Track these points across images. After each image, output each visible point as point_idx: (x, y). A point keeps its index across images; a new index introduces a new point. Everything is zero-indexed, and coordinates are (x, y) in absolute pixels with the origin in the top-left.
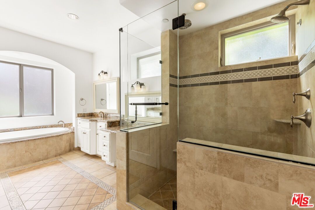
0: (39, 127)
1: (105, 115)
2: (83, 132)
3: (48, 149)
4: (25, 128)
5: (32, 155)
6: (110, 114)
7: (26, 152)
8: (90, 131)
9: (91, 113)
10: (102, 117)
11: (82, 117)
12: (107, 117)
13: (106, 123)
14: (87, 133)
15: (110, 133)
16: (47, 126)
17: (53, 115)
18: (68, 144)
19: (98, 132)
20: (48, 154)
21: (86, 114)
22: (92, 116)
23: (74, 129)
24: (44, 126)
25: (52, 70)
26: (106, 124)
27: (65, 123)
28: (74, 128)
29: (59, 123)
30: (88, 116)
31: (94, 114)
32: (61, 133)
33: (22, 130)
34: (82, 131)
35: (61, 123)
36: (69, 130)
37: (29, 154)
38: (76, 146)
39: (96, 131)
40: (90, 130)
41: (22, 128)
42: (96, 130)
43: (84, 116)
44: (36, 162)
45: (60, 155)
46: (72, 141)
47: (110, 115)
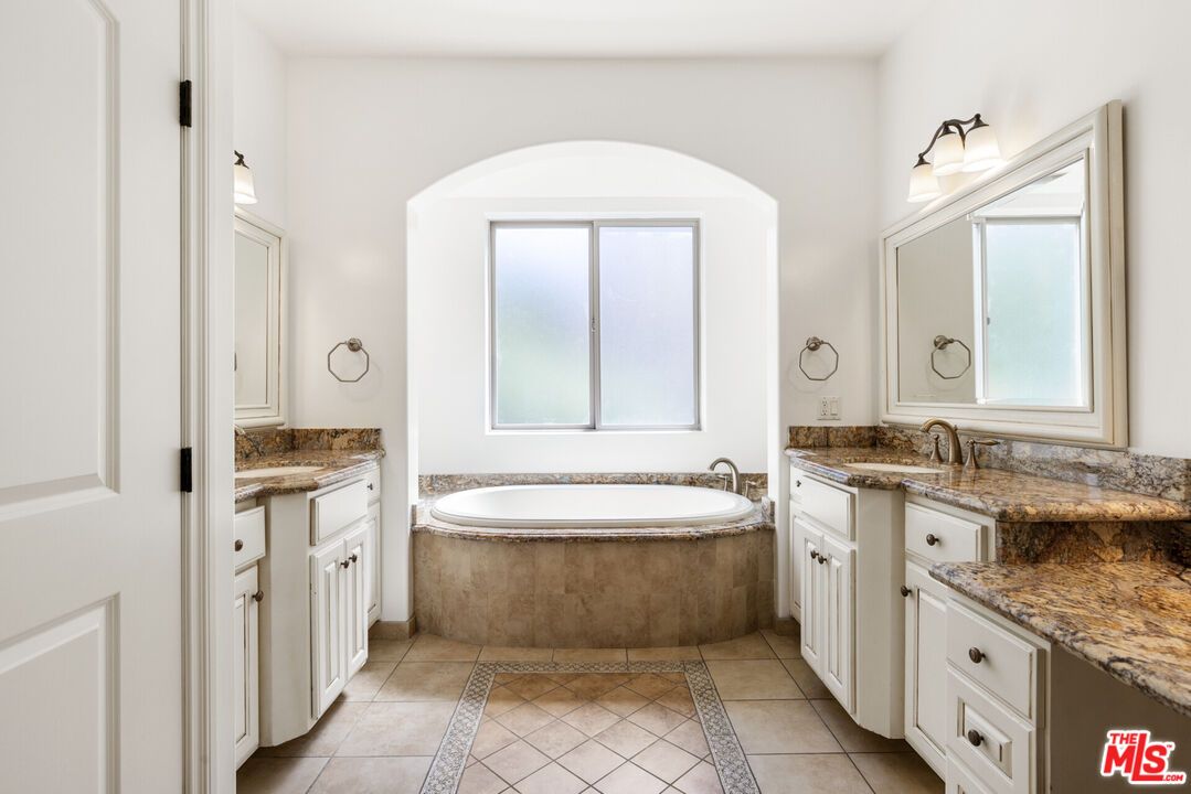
0: (645, 479)
1: (966, 449)
2: (811, 547)
3: (649, 596)
4: (602, 475)
5: (588, 610)
6: (1009, 439)
7: (567, 591)
8: (854, 552)
9: (870, 428)
10: (941, 460)
11: (813, 447)
12: (983, 460)
13: (991, 523)
14: (835, 563)
15: (1047, 646)
16: (676, 478)
17: (699, 429)
18: (741, 591)
19: (916, 575)
20: (648, 624)
21: (837, 429)
22: (873, 445)
23: (772, 514)
24: (662, 475)
25: (696, 225)
26: (985, 529)
27: (740, 471)
28: (773, 504)
29: (712, 467)
30: (849, 445)
31: (890, 435)
32: (706, 523)
33: (592, 483)
34: (806, 541)
35: (722, 469)
36: (750, 515)
37: (577, 605)
38: (781, 613)
39: (900, 571)
40: (855, 547)
41: (592, 475)
42: (901, 557)
43: (828, 446)
44: (601, 646)
45: (703, 640)
46: (761, 578)
47: (1010, 452)
